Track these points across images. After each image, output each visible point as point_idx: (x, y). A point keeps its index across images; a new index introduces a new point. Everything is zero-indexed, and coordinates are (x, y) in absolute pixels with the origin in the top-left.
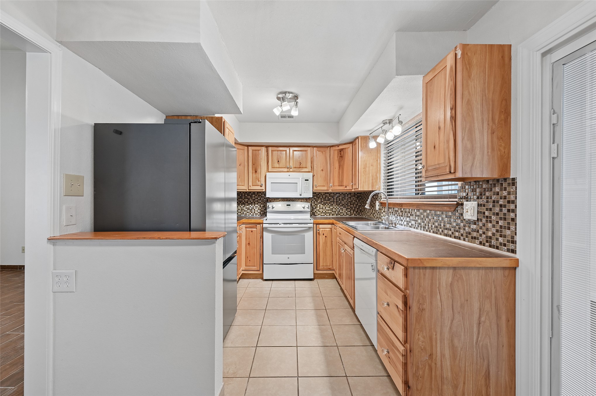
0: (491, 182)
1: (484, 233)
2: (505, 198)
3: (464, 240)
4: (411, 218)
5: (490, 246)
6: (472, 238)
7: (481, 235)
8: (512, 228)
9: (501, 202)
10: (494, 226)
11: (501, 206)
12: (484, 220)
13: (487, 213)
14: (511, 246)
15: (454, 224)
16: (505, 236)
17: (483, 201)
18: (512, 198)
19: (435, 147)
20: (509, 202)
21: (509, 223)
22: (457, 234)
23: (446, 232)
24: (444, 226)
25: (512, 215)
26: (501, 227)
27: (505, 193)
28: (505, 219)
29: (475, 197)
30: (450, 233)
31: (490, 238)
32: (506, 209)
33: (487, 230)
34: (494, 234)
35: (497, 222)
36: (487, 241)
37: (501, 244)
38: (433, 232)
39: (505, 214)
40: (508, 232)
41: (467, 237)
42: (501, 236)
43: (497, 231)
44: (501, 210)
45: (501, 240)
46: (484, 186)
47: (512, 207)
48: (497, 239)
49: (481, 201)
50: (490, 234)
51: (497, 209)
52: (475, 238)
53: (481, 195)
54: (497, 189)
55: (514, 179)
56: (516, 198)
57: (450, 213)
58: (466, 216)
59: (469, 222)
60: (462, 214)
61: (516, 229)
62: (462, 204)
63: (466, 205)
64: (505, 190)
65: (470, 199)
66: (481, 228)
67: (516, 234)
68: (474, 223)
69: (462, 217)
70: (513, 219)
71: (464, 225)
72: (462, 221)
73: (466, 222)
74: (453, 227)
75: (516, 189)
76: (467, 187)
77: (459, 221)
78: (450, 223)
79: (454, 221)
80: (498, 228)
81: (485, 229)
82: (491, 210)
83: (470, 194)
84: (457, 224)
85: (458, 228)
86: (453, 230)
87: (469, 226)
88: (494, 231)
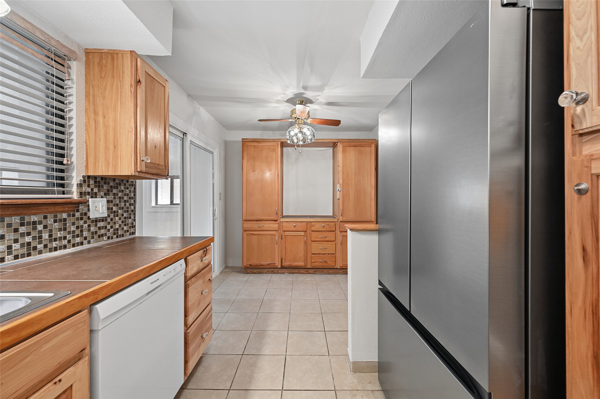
0: (117, 181)
1: (112, 227)
2: (128, 195)
3: (89, 242)
5: (117, 237)
6: (99, 236)
7: (109, 230)
8: (132, 217)
9: (125, 198)
10: (120, 219)
11: (125, 201)
12: (112, 216)
13: (114, 209)
14: (132, 230)
17: (111, 197)
18: (133, 194)
20: (130, 198)
21: (130, 214)
22: (78, 240)
23: (54, 244)
24: (50, 236)
25: (132, 207)
26: (125, 218)
28: (128, 211)
29: (102, 194)
30: (65, 242)
31: (117, 229)
32: (129, 203)
33: (115, 223)
34: (120, 226)
35: (123, 215)
36: (114, 234)
37: (125, 231)
39: (128, 208)
40: (130, 221)
41: (93, 238)
42: (125, 225)
43: (122, 222)
44: (125, 205)
45: (125, 228)
46: (112, 184)
47: (132, 201)
48: (123, 229)
49: (109, 198)
50: (117, 226)
51: (123, 204)
52: (102, 235)
53: (108, 190)
56: (135, 195)
57: (65, 215)
58: (93, 215)
59: (96, 221)
60: (86, 214)
61: (135, 217)
62: (86, 203)
63: (93, 202)
64: (128, 188)
65: (94, 195)
66: (109, 223)
67: (135, 220)
68: (103, 220)
69: (85, 218)
70: (132, 211)
71: (89, 226)
72: (85, 222)
73: (92, 222)
74: (69, 233)
75: (135, 188)
76: (92, 182)
77: (81, 222)
78: (65, 229)
79: (74, 224)
80: (123, 219)
81: (111, 224)
82: (117, 205)
83: (96, 190)
84: (77, 228)
85: (78, 232)
86: (69, 237)
87: (96, 225)
88: (120, 222)
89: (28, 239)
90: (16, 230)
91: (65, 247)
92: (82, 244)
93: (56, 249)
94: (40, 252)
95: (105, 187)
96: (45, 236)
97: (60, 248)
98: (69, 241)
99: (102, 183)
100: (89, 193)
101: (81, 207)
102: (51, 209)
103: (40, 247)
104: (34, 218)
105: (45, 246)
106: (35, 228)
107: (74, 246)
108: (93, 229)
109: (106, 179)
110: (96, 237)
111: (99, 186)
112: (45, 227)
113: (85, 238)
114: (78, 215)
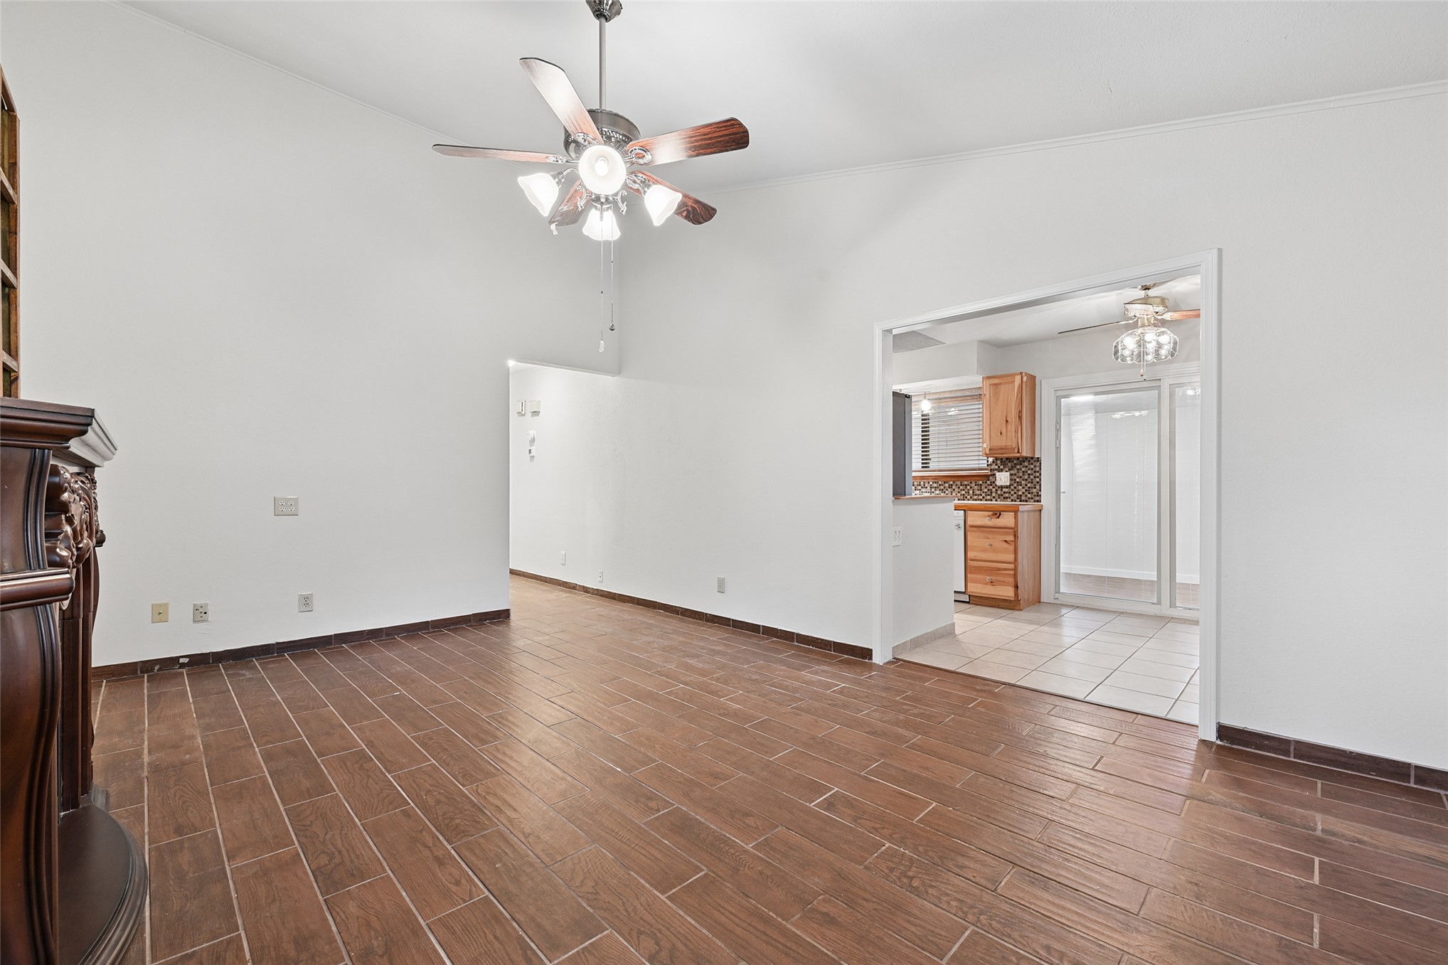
0: (1021, 459)
1: (1015, 493)
2: (1032, 469)
3: (996, 500)
4: (924, 490)
5: (1020, 501)
6: (1004, 498)
7: (1012, 495)
8: (1038, 487)
9: (1029, 472)
10: (1023, 488)
11: (1029, 474)
12: (1015, 485)
13: (1018, 480)
14: (1037, 498)
15: (986, 490)
16: (1032, 493)
17: (1014, 471)
18: (1038, 469)
19: (1001, 433)
20: (1035, 472)
21: (1035, 485)
22: (989, 497)
23: (975, 497)
24: (973, 492)
25: (1038, 480)
26: (1029, 488)
27: (1032, 466)
28: (1032, 483)
29: (1007, 469)
30: (981, 497)
31: (1021, 496)
32: (1033, 476)
33: (1018, 491)
34: (1023, 493)
35: (1026, 485)
36: (1018, 498)
37: (1029, 498)
38: (959, 500)
39: (1032, 480)
40: (1035, 490)
41: (999, 498)
42: (1029, 493)
43: (1026, 490)
44: (1029, 477)
45: (1029, 496)
46: (1015, 462)
47: (1038, 474)
48: (1026, 496)
49: (1012, 472)
50: (1020, 493)
51: (1026, 477)
52: (1007, 498)
53: (1012, 467)
54: (1026, 464)
55: (1038, 458)
56: (1040, 469)
57: (981, 482)
58: (998, 483)
59: (1002, 487)
60: (994, 482)
61: (1040, 488)
62: (994, 475)
63: (999, 475)
64: (1032, 464)
65: (1002, 470)
66: (1012, 490)
67: (1040, 491)
68: (1007, 487)
69: (994, 485)
70: (1038, 482)
71: (996, 490)
72: (994, 487)
73: (999, 487)
74: (983, 492)
75: (1040, 464)
76: (999, 462)
77: (991, 487)
78: (981, 490)
79: (986, 488)
80: (1027, 488)
81: (1015, 491)
82: (1021, 477)
83: (1002, 467)
84: (988, 490)
85: (989, 493)
86: (983, 495)
87: (1002, 490)
88: (1024, 490)
89: (963, 492)
90: (959, 488)
91: (981, 500)
92: (991, 500)
93: (976, 500)
94: (968, 500)
95: (1009, 464)
96: (971, 492)
97: (978, 500)
98: (983, 497)
99: (1007, 461)
100: (996, 470)
101: (990, 478)
102: (973, 478)
103: (969, 497)
104: (966, 483)
105: (971, 497)
106: (966, 488)
107: (986, 500)
108: (999, 492)
109: (1010, 459)
110: (1002, 498)
111: (1004, 465)
112: (971, 487)
113: (994, 497)
114: (988, 482)
